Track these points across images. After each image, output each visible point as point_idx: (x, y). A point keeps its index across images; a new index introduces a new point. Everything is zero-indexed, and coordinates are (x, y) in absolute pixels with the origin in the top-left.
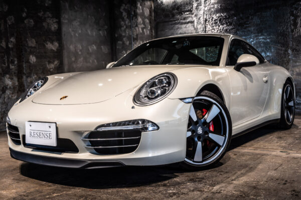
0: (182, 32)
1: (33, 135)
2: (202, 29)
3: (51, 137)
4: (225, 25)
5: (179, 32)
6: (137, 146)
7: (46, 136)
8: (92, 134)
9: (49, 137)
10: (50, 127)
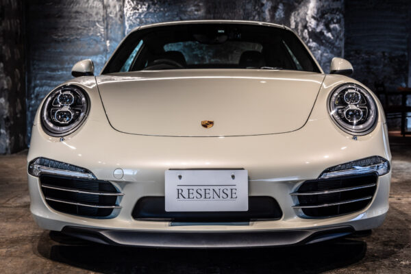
0: (79, 10)
1: (185, 194)
2: (118, 9)
3: (234, 196)
4: (157, 6)
5: (74, 10)
6: (371, 199)
7: (222, 194)
8: (308, 185)
9: (232, 195)
10: (233, 177)
